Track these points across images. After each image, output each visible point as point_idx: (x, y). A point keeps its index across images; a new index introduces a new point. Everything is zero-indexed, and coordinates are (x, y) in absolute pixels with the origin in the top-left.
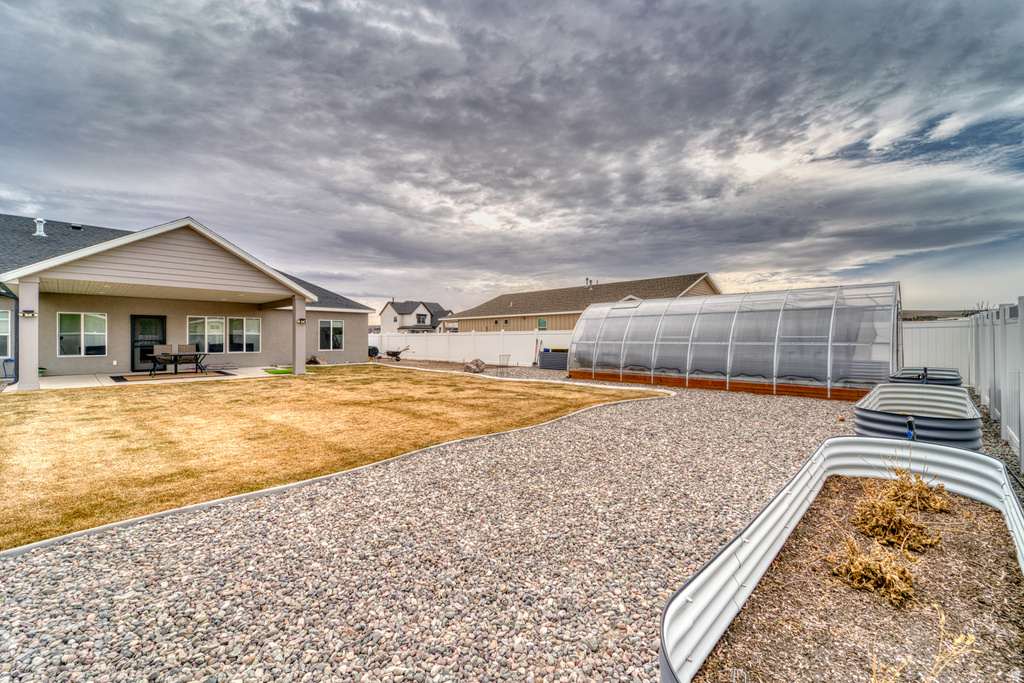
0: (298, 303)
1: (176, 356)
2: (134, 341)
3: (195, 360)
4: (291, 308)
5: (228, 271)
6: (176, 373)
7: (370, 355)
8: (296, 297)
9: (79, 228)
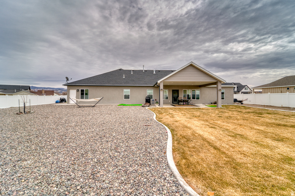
0: (219, 84)
1: (183, 100)
2: (173, 96)
3: (187, 101)
4: (216, 86)
5: (200, 76)
6: (183, 105)
7: (234, 102)
8: (219, 82)
9: (160, 71)
